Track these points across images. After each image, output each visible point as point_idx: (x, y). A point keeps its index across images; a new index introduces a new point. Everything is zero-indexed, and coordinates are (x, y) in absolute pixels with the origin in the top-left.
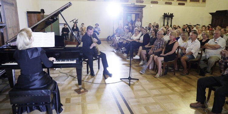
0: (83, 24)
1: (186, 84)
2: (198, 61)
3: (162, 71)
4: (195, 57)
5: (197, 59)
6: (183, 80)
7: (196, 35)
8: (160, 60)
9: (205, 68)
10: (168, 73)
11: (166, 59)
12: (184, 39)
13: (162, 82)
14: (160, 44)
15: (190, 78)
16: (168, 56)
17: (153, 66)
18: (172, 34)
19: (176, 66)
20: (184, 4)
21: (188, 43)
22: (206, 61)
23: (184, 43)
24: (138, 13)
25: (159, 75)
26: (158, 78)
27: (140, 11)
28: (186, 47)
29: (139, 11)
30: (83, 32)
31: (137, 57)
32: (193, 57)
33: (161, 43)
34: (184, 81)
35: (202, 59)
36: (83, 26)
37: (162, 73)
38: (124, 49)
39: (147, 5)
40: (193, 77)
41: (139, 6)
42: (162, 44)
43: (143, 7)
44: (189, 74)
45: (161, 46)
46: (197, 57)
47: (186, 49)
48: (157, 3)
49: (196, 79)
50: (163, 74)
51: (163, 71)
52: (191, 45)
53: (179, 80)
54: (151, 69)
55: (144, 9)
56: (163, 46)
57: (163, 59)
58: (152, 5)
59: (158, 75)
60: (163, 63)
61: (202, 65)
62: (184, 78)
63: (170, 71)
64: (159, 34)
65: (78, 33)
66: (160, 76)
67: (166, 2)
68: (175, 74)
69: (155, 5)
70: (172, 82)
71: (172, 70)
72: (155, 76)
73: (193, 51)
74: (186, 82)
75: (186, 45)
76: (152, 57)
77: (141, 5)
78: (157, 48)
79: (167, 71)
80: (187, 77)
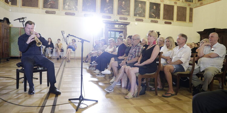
0: (60, 40)
1: (174, 109)
2: (190, 75)
3: (136, 89)
4: (186, 69)
5: (188, 72)
6: (168, 103)
7: (184, 38)
8: (134, 71)
9: (200, 85)
10: (147, 92)
11: (142, 70)
12: (169, 46)
13: (134, 106)
14: (135, 51)
15: (179, 100)
16: (145, 65)
17: (126, 82)
18: (152, 35)
19: (159, 83)
20: (170, 23)
21: (175, 51)
22: (201, 75)
23: (169, 51)
24: (122, 30)
25: (132, 94)
26: (131, 100)
27: (124, 29)
28: (172, 56)
29: (122, 29)
30: (58, 48)
31: (107, 71)
32: (183, 69)
33: (137, 50)
34: (170, 103)
35: (195, 73)
36: (58, 42)
37: (136, 92)
38: (94, 63)
39: (131, 23)
40: (184, 98)
41: (123, 23)
42: (139, 52)
43: (127, 24)
44: (178, 94)
45: (137, 54)
46: (188, 69)
47: (171, 59)
48: (143, 21)
49: (189, 101)
50: (139, 94)
51: (138, 89)
52: (178, 52)
53: (162, 102)
54: (124, 87)
55: (128, 26)
56: (140, 53)
57: (137, 70)
58: (136, 23)
59: (130, 95)
60: (137, 76)
61: (196, 82)
62: (171, 99)
63: (151, 90)
64: (134, 39)
65: (52, 50)
66: (134, 97)
67: (152, 20)
68: (156, 94)
69: (140, 23)
70: (151, 105)
71: (153, 88)
72: (126, 97)
73: (183, 60)
74: (173, 106)
75: (172, 54)
76: (123, 68)
77: (124, 22)
78: (131, 57)
79: (145, 90)
80: (175, 98)
